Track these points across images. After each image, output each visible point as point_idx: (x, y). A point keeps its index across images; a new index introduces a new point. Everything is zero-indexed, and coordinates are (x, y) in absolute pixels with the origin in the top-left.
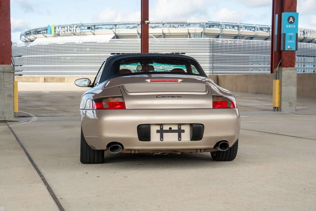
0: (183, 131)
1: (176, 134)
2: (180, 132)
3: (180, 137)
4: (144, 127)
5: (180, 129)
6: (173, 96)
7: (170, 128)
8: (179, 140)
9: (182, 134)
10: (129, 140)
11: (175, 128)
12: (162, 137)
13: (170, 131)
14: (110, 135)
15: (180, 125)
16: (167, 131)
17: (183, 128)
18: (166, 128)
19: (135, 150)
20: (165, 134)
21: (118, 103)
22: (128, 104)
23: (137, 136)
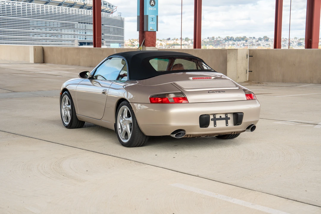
0: (229, 119)
1: (224, 121)
2: (227, 119)
3: (227, 123)
4: (205, 117)
5: (226, 117)
6: (219, 91)
7: (221, 117)
8: (227, 126)
9: (228, 120)
10: (192, 128)
11: (223, 116)
12: (215, 124)
13: (221, 119)
14: (175, 124)
15: (226, 114)
16: (218, 119)
17: (229, 116)
18: (218, 116)
19: (190, 135)
20: (217, 121)
21: (181, 98)
22: (190, 98)
23: (199, 124)
